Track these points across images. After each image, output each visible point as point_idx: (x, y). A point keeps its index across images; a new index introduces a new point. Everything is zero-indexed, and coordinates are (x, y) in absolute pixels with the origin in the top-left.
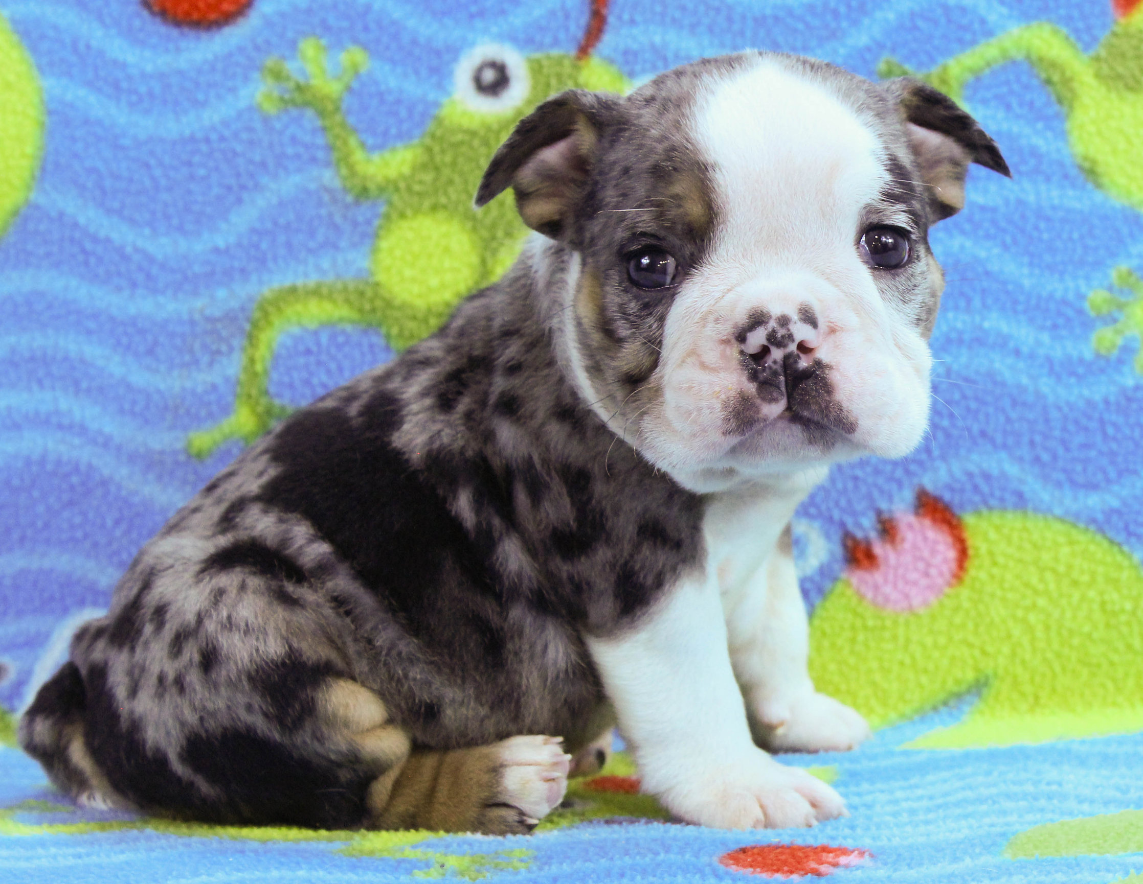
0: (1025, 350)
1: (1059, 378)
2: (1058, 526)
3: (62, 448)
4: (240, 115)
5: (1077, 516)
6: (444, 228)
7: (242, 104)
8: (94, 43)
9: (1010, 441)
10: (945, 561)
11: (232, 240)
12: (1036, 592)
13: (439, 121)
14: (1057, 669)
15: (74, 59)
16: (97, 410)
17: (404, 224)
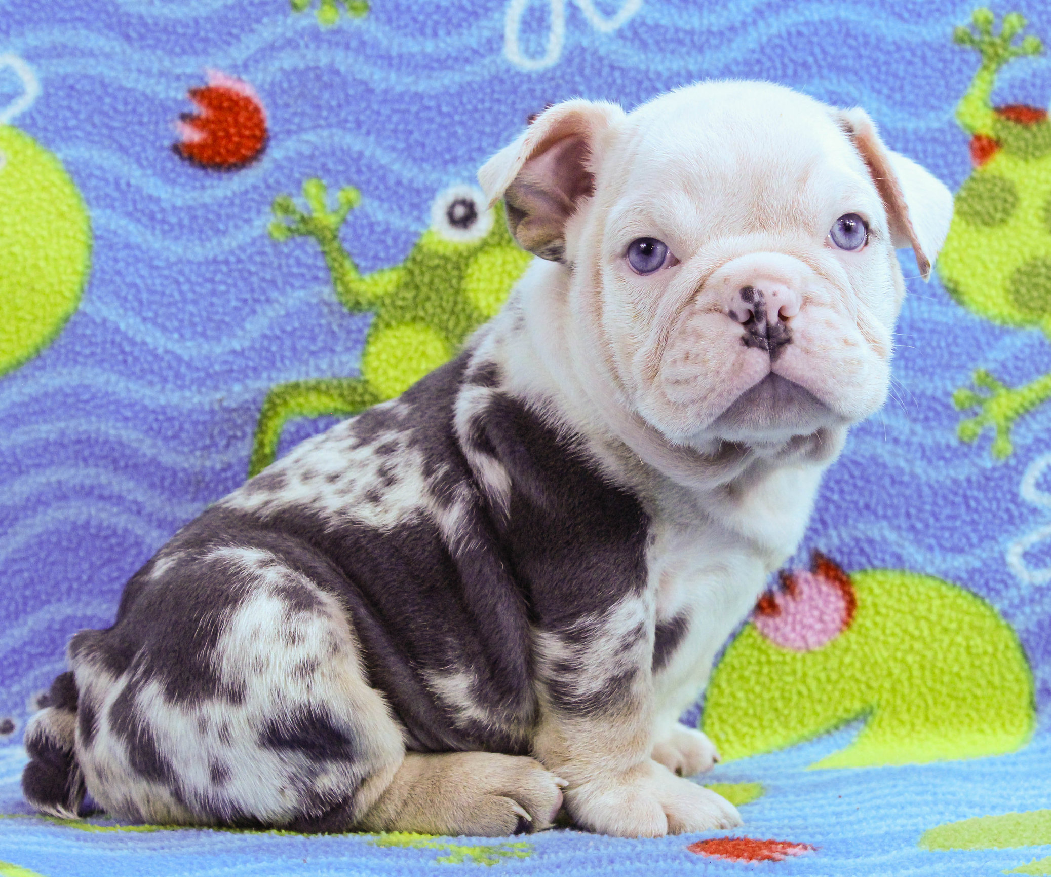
0: (903, 438)
1: (930, 461)
2: (931, 583)
3: (103, 515)
4: (254, 242)
5: (946, 574)
6: (422, 337)
7: (256, 233)
8: (133, 182)
9: (890, 512)
10: (837, 610)
11: (247, 344)
12: (912, 637)
13: (419, 248)
14: (930, 701)
15: (116, 194)
16: (131, 484)
17: (389, 332)
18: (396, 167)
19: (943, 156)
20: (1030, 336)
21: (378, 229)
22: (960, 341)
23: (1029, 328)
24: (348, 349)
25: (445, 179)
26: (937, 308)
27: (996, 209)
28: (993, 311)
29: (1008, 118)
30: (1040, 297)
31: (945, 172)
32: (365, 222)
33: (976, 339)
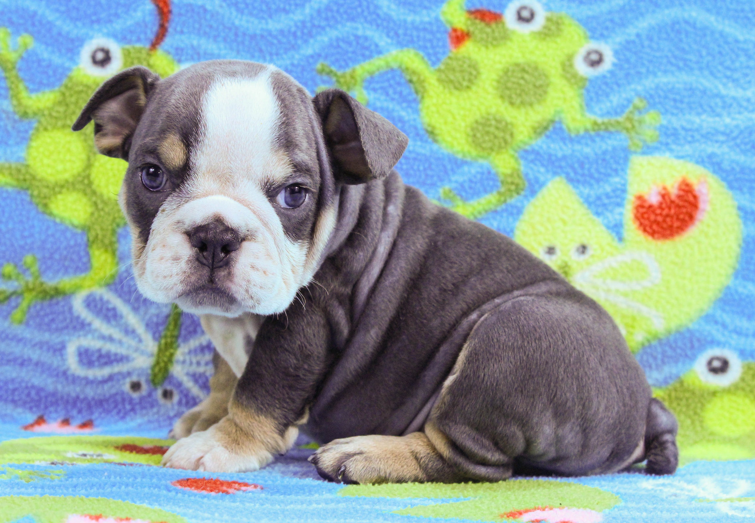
18: (58, 23)
19: (431, 41)
20: (481, 166)
21: (44, 64)
22: (433, 167)
23: (481, 161)
24: (17, 144)
25: (91, 33)
26: (419, 143)
27: (464, 79)
28: (457, 148)
29: (476, 18)
30: (490, 141)
31: (431, 51)
32: (34, 58)
33: (444, 166)
